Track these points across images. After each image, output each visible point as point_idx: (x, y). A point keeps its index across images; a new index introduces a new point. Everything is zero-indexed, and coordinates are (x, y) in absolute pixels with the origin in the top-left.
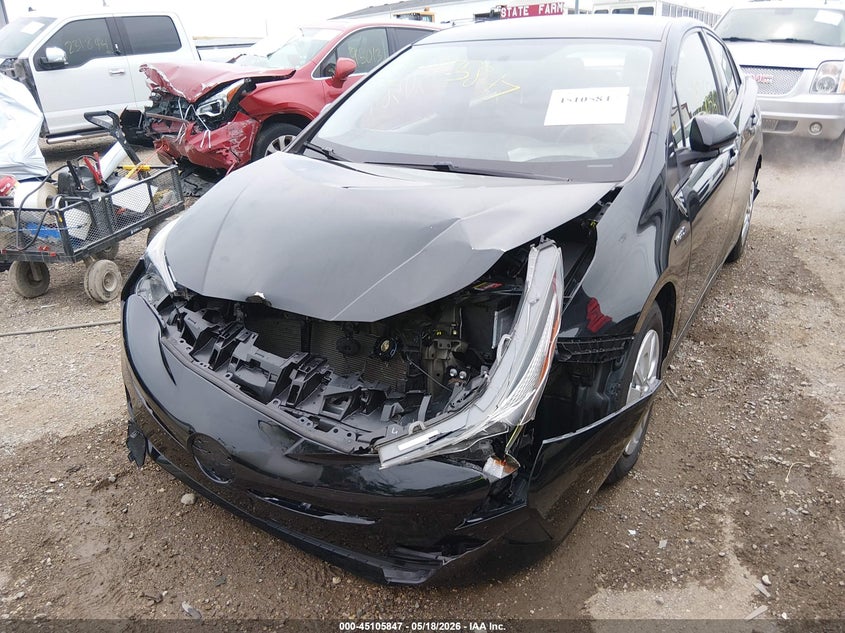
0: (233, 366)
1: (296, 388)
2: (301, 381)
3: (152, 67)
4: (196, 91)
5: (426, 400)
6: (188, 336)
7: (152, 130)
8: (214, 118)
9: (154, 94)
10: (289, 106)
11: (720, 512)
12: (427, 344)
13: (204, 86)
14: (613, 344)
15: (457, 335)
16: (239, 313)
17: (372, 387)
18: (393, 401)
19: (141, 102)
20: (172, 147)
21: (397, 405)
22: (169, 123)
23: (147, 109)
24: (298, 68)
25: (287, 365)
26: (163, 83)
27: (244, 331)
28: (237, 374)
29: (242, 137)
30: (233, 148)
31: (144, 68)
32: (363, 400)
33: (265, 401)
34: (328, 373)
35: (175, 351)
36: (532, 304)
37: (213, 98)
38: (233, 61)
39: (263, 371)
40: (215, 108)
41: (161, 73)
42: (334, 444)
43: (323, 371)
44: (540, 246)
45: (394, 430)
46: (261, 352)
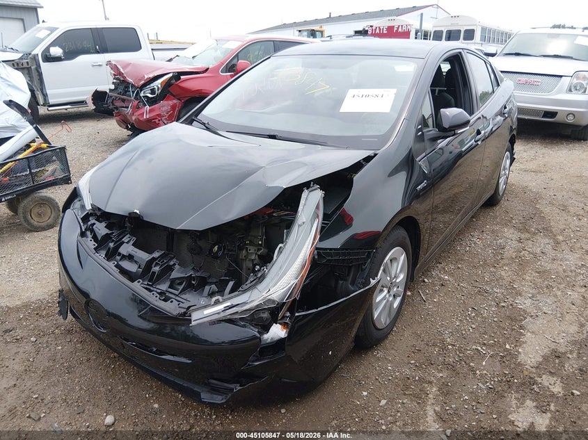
0: (118, 258)
1: (154, 273)
2: (156, 269)
3: (114, 63)
4: (140, 80)
5: (231, 284)
6: (95, 238)
7: (113, 104)
8: (152, 98)
9: (115, 81)
10: (203, 91)
11: (430, 383)
12: (241, 249)
13: (146, 77)
14: (358, 254)
15: (261, 244)
16: (128, 225)
17: (198, 274)
18: (211, 283)
19: (107, 85)
20: (125, 116)
21: (213, 286)
22: (123, 101)
23: (111, 90)
24: (211, 66)
25: (149, 258)
26: (120, 74)
27: (128, 236)
28: (120, 263)
29: (169, 112)
30: (163, 118)
31: (109, 63)
32: (193, 282)
33: (132, 280)
34: (175, 264)
35: (85, 246)
36: (299, 226)
37: (152, 85)
38: (170, 60)
39: (136, 262)
40: (153, 91)
41: (119, 67)
42: (168, 309)
43: (172, 263)
44: (310, 189)
45: (203, 301)
46: (136, 250)
